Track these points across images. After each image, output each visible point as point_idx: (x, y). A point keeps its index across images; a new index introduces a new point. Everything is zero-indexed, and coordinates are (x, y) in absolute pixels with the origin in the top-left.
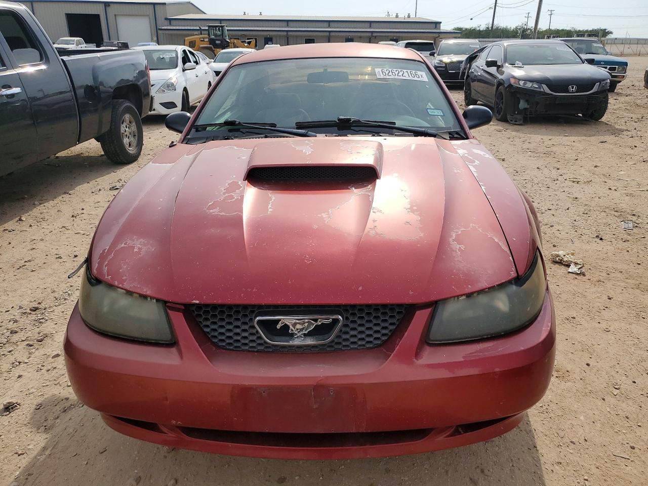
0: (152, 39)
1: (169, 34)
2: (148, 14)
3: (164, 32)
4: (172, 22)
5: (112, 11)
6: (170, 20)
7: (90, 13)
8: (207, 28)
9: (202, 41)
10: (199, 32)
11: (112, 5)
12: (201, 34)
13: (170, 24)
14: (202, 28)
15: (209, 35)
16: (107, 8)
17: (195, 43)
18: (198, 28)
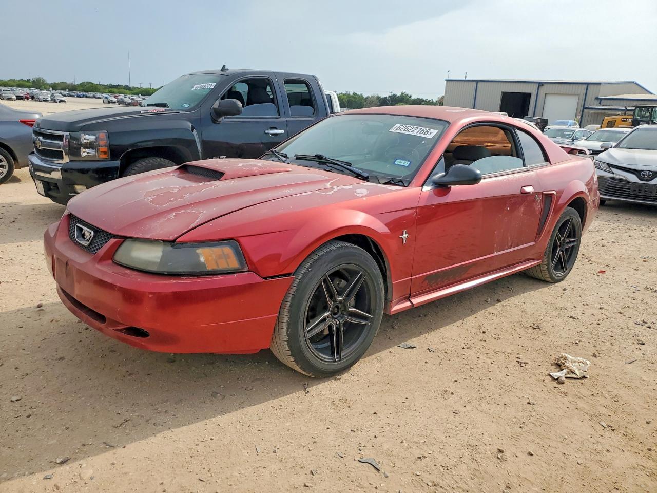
0: (576, 117)
1: (595, 114)
2: (579, 93)
3: (590, 111)
4: (602, 101)
5: (543, 90)
6: (601, 99)
7: (524, 92)
8: (634, 108)
9: (623, 121)
10: (624, 112)
11: (545, 85)
12: (625, 114)
13: (600, 103)
14: (628, 108)
15: (634, 115)
16: (540, 88)
17: (615, 123)
18: (624, 108)
